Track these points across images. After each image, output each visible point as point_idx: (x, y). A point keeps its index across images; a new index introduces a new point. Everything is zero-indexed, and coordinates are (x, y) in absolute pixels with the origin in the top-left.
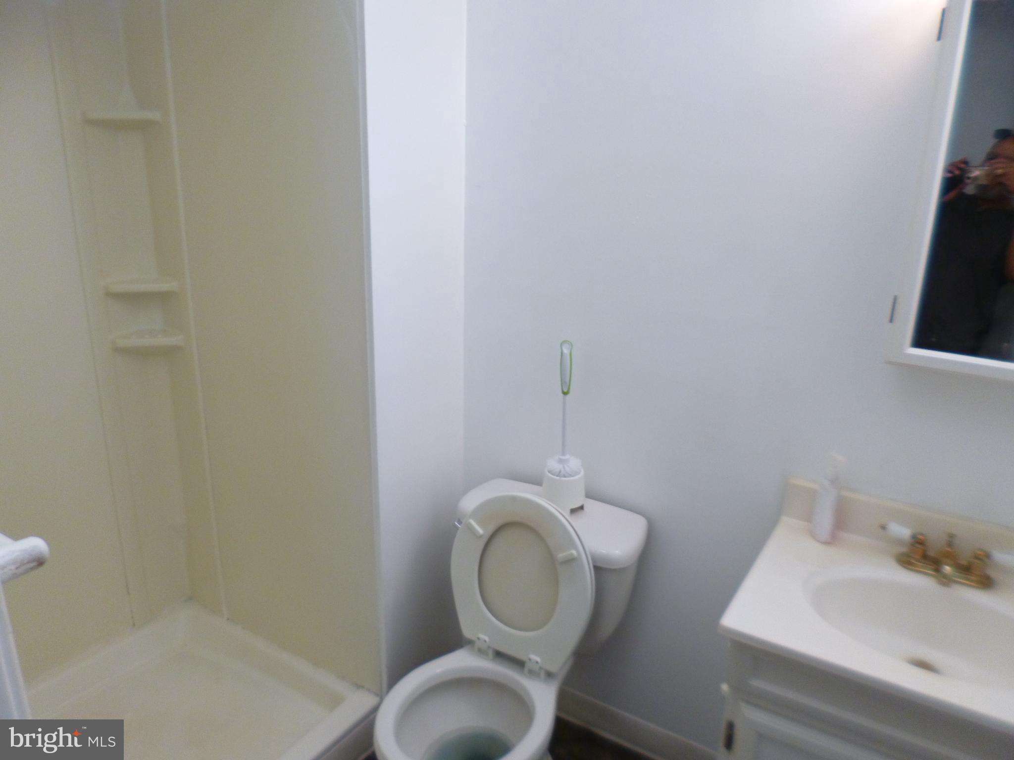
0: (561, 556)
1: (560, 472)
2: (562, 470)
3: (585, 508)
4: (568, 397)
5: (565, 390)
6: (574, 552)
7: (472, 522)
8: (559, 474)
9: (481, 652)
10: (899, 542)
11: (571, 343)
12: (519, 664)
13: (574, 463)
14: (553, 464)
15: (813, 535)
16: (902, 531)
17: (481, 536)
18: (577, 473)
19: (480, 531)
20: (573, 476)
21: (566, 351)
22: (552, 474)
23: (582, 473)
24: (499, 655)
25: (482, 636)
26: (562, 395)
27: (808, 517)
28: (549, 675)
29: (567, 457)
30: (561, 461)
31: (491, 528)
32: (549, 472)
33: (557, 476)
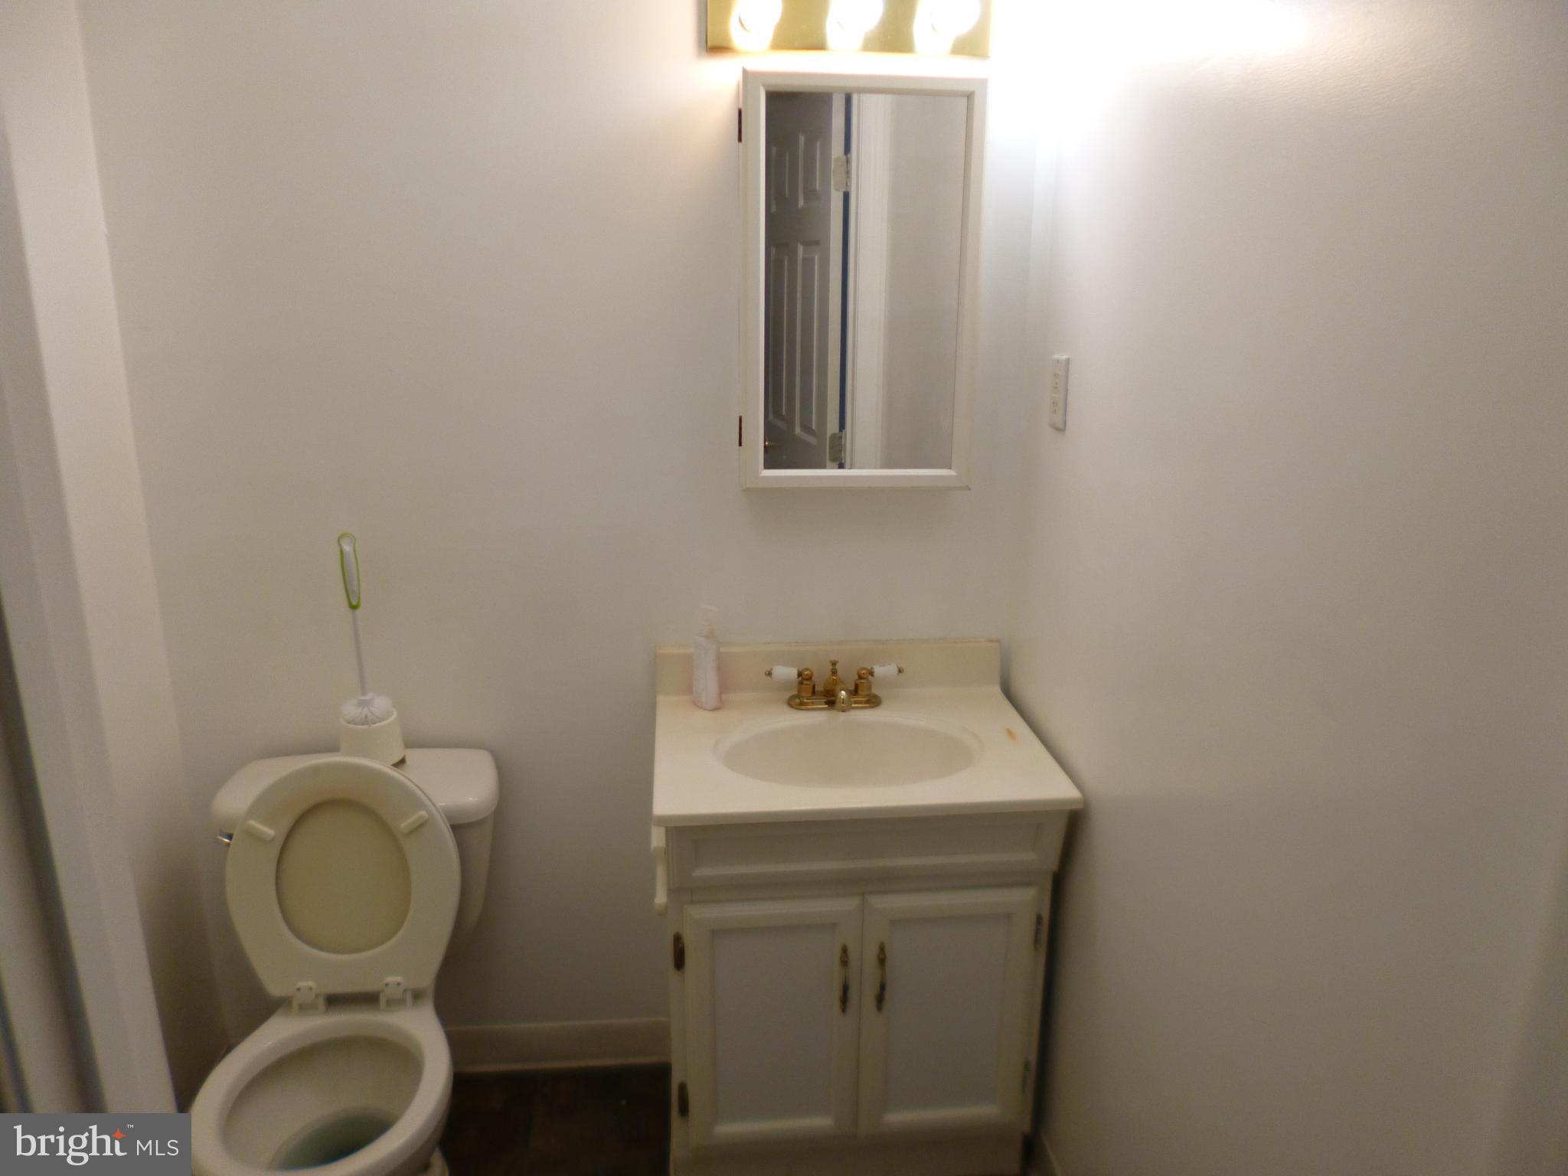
0: (405, 825)
1: (366, 717)
2: (369, 714)
3: (407, 760)
4: (359, 612)
5: (354, 603)
6: (423, 813)
7: (252, 822)
8: (365, 721)
9: (305, 1009)
10: (785, 685)
11: (354, 536)
12: (368, 1000)
13: (380, 704)
14: (350, 710)
15: (697, 704)
16: (787, 673)
17: (274, 839)
18: (389, 715)
19: (269, 832)
20: (384, 720)
21: (347, 548)
22: (355, 724)
23: (395, 715)
24: (335, 1001)
25: (302, 984)
26: (350, 610)
27: (689, 689)
28: (417, 996)
29: (367, 697)
30: (362, 704)
31: (286, 824)
32: (349, 723)
33: (363, 724)
